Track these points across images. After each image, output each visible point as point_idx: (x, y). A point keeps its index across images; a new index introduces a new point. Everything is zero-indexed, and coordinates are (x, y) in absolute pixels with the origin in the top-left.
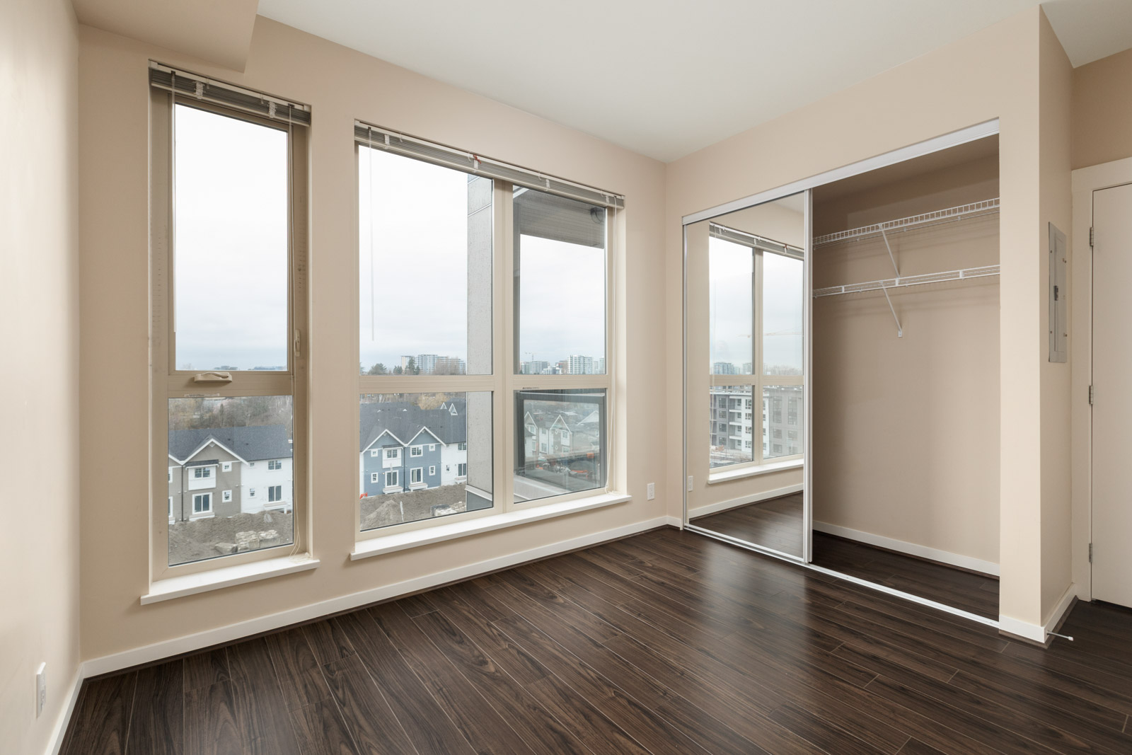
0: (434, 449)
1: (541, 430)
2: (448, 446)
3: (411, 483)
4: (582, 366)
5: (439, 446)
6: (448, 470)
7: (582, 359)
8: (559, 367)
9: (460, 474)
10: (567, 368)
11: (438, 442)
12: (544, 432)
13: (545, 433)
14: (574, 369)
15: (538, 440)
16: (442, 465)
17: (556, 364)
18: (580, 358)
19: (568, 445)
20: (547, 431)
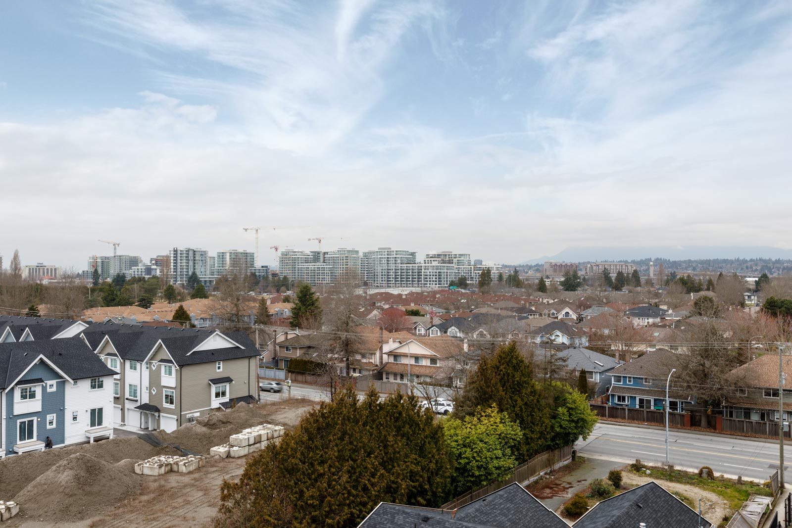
0: (54, 389)
1: (128, 364)
2: (75, 383)
3: (19, 442)
4: (191, 263)
5: (62, 384)
6: (75, 418)
7: (191, 253)
8: (156, 264)
9: (93, 424)
10: (168, 266)
11: (61, 377)
12: (133, 368)
13: (135, 369)
14: (179, 267)
15: (123, 380)
16: (66, 411)
17: (152, 260)
18: (188, 251)
19: (174, 386)
20: (138, 365)
